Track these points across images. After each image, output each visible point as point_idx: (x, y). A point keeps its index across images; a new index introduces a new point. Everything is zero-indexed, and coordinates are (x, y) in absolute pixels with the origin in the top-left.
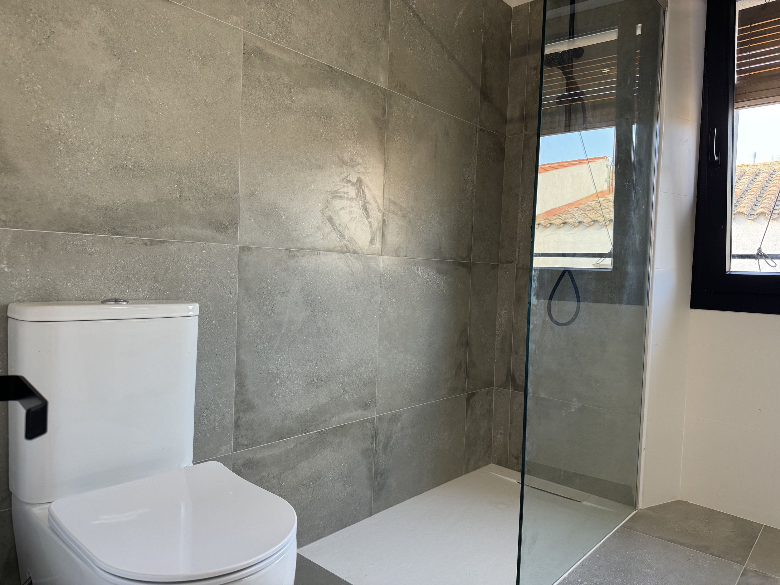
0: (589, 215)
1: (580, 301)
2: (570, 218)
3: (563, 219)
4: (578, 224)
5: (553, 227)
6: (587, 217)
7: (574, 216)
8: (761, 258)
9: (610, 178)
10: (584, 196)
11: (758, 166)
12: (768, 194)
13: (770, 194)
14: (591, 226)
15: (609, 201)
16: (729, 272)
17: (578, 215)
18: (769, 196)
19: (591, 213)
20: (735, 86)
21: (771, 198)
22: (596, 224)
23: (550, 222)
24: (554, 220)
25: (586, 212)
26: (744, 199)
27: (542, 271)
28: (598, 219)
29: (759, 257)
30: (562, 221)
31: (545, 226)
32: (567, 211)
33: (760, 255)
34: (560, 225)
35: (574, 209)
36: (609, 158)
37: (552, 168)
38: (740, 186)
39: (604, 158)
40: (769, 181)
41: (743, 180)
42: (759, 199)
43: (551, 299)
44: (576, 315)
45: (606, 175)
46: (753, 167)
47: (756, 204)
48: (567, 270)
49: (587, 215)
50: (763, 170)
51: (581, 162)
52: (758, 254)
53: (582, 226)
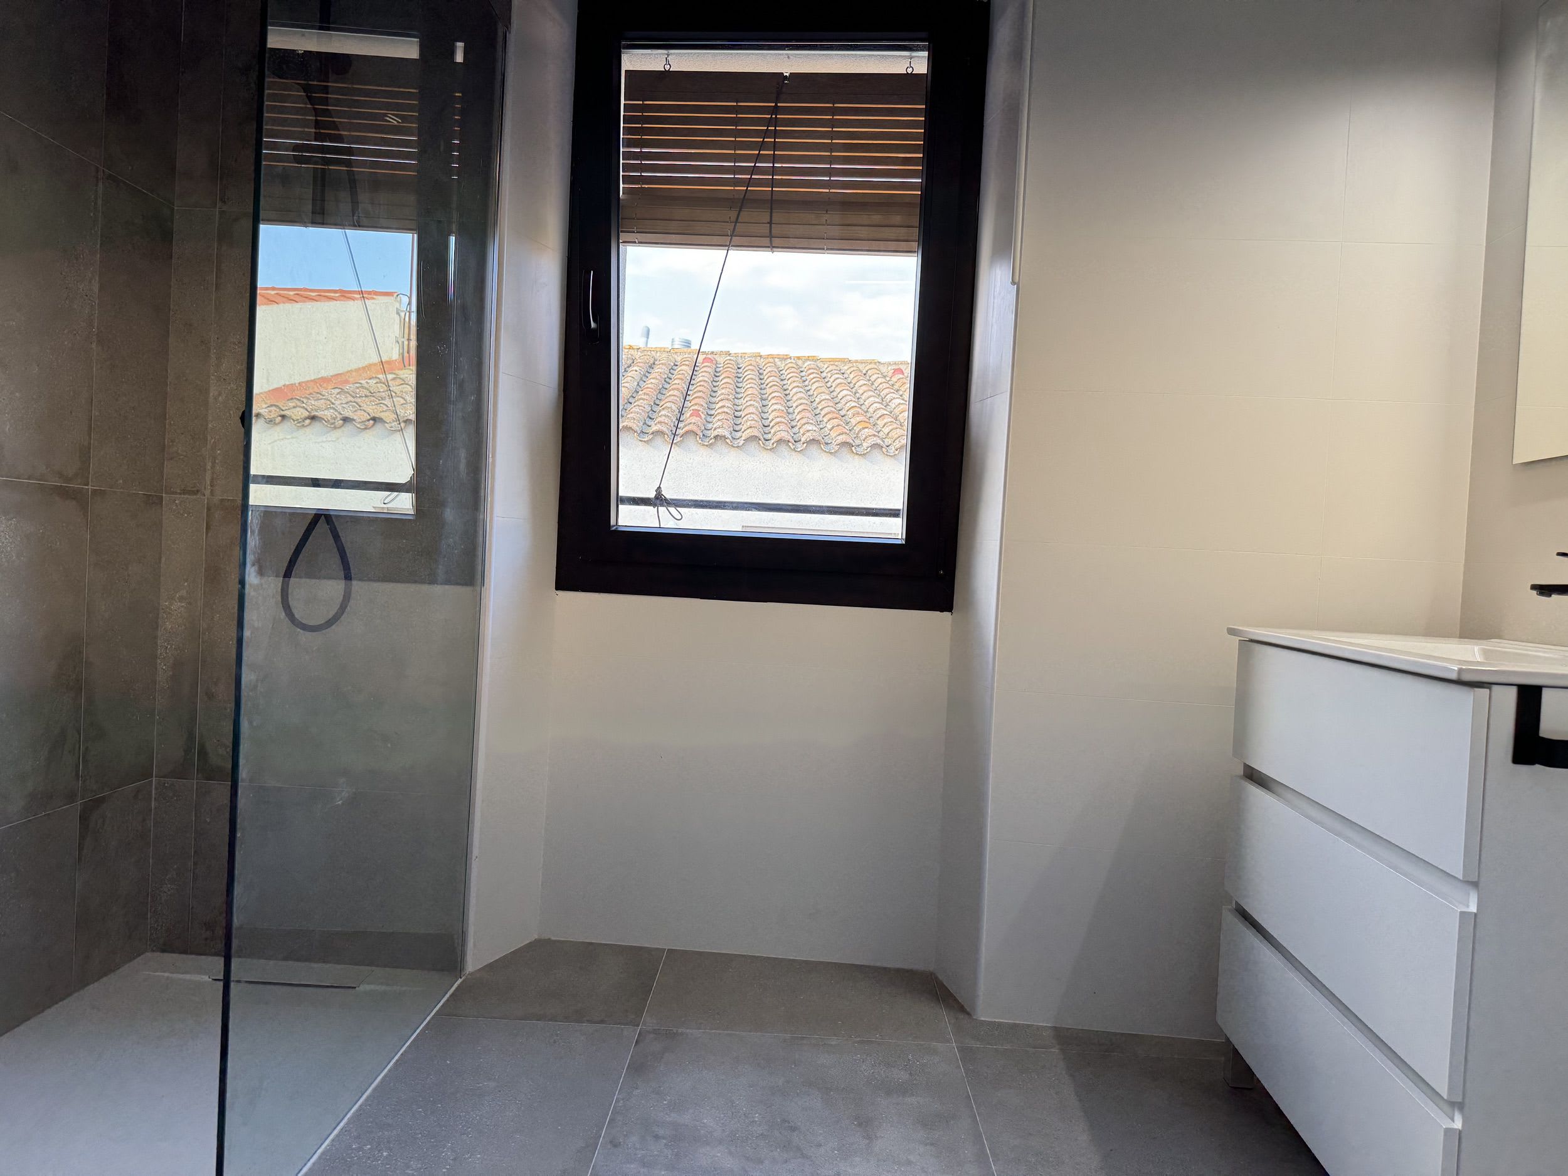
0: (365, 407)
1: (351, 579)
2: (325, 409)
3: (309, 410)
4: (341, 422)
5: (287, 425)
6: (361, 410)
7: (334, 406)
8: (662, 505)
9: (403, 337)
10: (354, 366)
11: (652, 352)
12: (667, 400)
13: (670, 402)
14: (369, 429)
15: (403, 382)
16: (615, 526)
17: (342, 404)
18: (668, 405)
19: (368, 403)
20: (621, 202)
21: (671, 408)
22: (379, 426)
23: (283, 413)
24: (289, 409)
25: (359, 400)
26: (633, 406)
27: (269, 513)
28: (382, 415)
29: (658, 502)
30: (308, 413)
31: (271, 421)
32: (318, 393)
33: (659, 500)
34: (304, 421)
35: (332, 390)
36: (401, 295)
37: (285, 299)
38: (627, 382)
39: (393, 296)
40: (667, 380)
41: (631, 373)
42: (656, 408)
43: (288, 574)
44: (343, 608)
45: (396, 330)
46: (646, 353)
47: (650, 416)
48: (324, 515)
49: (360, 406)
50: (660, 360)
51: (345, 295)
52: (657, 498)
53: (349, 427)
